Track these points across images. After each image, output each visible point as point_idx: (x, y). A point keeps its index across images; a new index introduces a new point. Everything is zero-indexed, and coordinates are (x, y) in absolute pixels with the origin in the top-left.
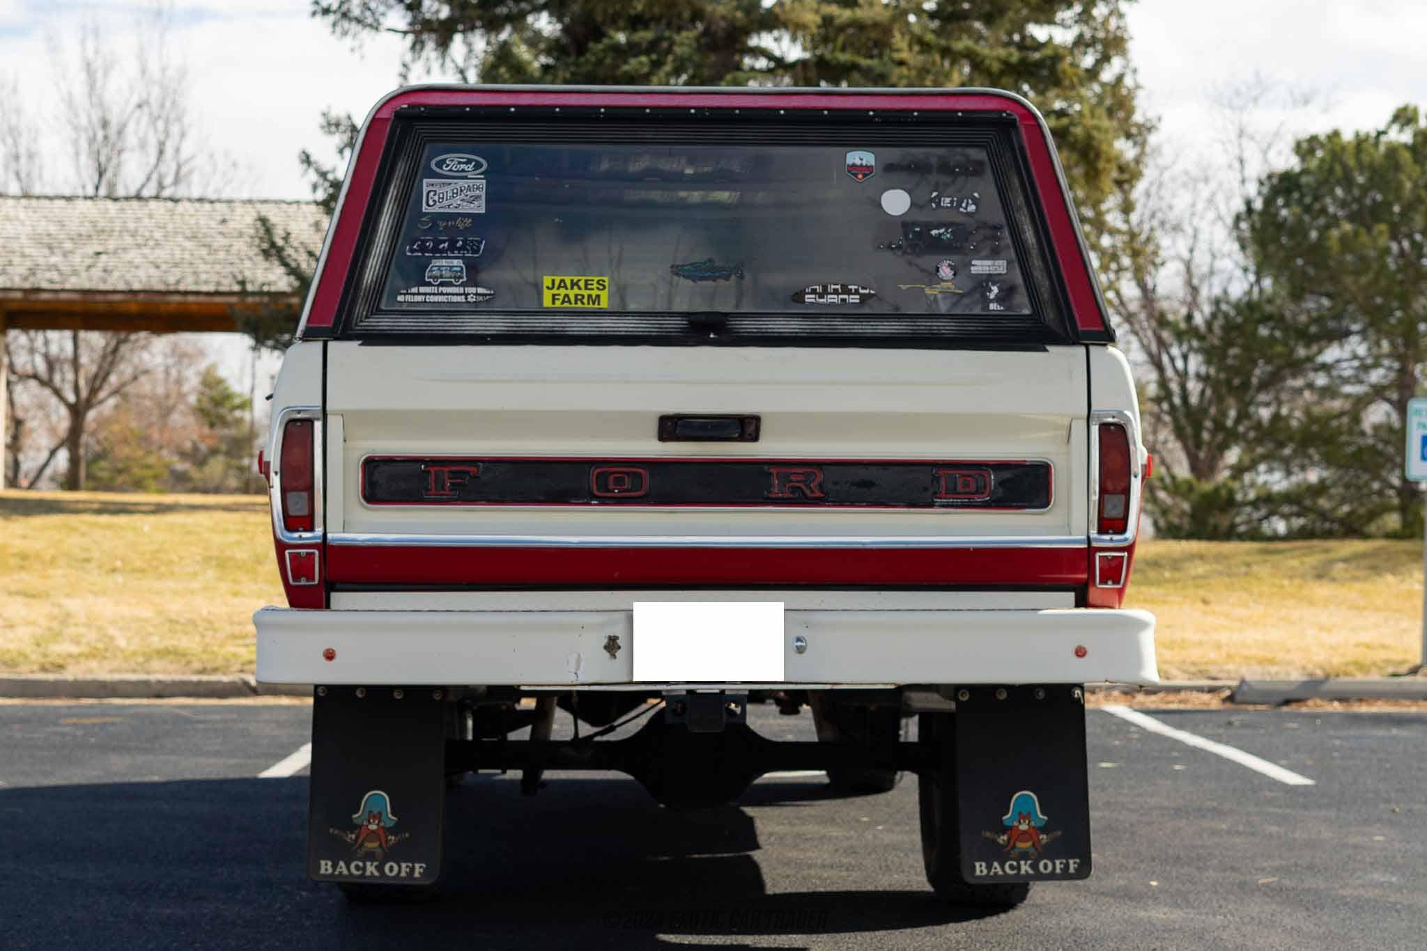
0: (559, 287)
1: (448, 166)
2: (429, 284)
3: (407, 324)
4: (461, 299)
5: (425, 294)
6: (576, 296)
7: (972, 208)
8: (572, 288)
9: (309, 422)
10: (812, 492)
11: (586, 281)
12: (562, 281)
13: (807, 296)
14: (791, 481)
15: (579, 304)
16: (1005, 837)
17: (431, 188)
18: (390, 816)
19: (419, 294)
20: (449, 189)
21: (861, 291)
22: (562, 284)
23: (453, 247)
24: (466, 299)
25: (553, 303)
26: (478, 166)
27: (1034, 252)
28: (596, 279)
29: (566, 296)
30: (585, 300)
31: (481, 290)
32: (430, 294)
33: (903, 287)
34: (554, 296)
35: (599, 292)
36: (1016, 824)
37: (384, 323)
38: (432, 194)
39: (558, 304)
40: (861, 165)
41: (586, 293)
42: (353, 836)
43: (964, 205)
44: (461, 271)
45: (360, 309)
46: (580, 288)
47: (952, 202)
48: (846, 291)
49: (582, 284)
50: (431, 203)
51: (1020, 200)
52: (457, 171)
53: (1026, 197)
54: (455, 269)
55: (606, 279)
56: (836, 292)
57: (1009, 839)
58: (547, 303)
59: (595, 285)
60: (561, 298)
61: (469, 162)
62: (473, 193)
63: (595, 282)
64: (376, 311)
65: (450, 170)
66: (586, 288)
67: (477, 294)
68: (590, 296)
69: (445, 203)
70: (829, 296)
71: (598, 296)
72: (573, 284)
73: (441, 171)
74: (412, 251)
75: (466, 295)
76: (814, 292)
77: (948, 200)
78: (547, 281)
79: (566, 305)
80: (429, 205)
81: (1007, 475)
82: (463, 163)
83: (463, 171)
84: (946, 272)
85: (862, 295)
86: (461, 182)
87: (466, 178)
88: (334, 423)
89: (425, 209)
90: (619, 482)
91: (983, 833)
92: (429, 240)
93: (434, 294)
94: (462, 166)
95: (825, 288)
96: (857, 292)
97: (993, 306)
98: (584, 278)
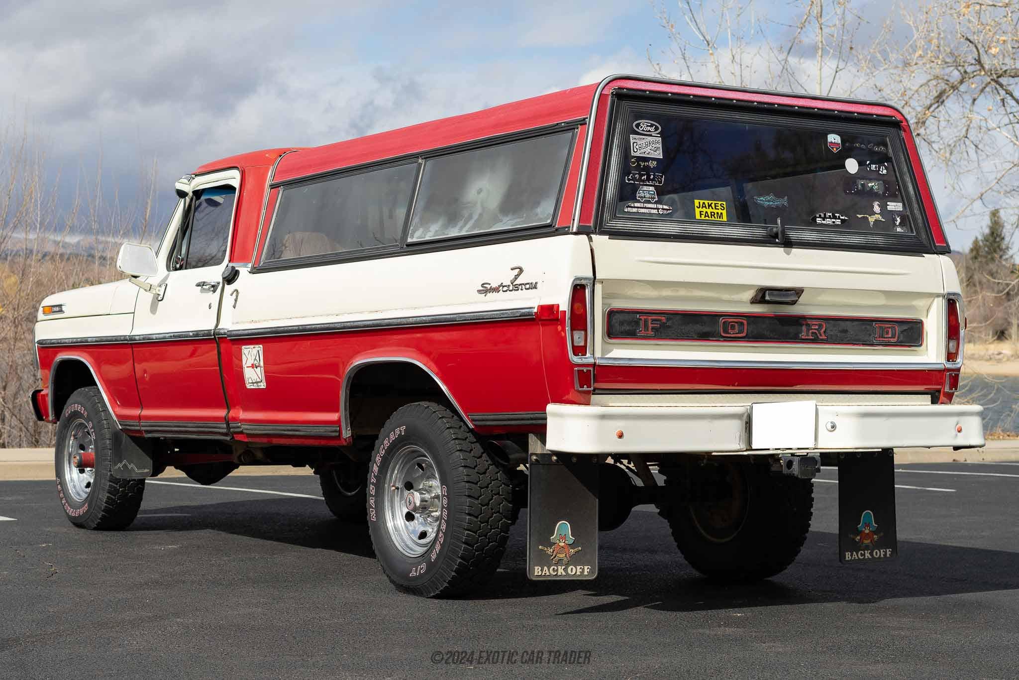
0: (703, 207)
1: (641, 128)
2: (639, 202)
3: (630, 226)
4: (655, 211)
5: (638, 208)
6: (711, 212)
7: (885, 172)
8: (709, 208)
9: (583, 287)
10: (821, 335)
11: (715, 204)
12: (704, 203)
13: (817, 219)
14: (812, 329)
15: (713, 219)
16: (859, 538)
17: (635, 141)
18: (571, 537)
19: (634, 207)
20: (643, 141)
21: (841, 217)
22: (704, 206)
23: (648, 179)
24: (658, 211)
25: (701, 217)
26: (656, 129)
27: (914, 199)
28: (720, 203)
29: (706, 212)
30: (716, 216)
31: (665, 207)
32: (640, 208)
33: (860, 216)
34: (700, 212)
35: (722, 211)
36: (864, 529)
37: (619, 225)
38: (635, 144)
39: (703, 216)
40: (835, 143)
41: (716, 211)
42: (552, 550)
43: (881, 170)
44: (654, 194)
45: (607, 216)
46: (712, 208)
47: (876, 167)
48: (835, 217)
49: (713, 205)
50: (636, 150)
51: (905, 169)
52: (647, 131)
53: (908, 168)
54: (651, 192)
55: (724, 203)
56: (830, 217)
57: (861, 538)
58: (698, 217)
59: (720, 207)
60: (704, 213)
61: (652, 126)
62: (655, 146)
63: (719, 205)
64: (614, 217)
65: (643, 130)
66: (716, 209)
67: (663, 209)
68: (718, 213)
69: (643, 151)
70: (828, 220)
71: (721, 213)
72: (710, 205)
73: (638, 131)
74: (629, 180)
75: (658, 209)
76: (820, 217)
77: (874, 166)
78: (697, 202)
79: (707, 218)
80: (634, 152)
81: (905, 327)
82: (649, 126)
83: (649, 131)
84: (877, 209)
85: (842, 220)
86: (650, 138)
87: (651, 135)
88: (598, 288)
89: (633, 154)
90: (733, 327)
91: (849, 536)
92: (637, 173)
93: (642, 208)
94: (649, 128)
95: (825, 214)
96: (839, 218)
97: (899, 229)
98: (714, 202)
